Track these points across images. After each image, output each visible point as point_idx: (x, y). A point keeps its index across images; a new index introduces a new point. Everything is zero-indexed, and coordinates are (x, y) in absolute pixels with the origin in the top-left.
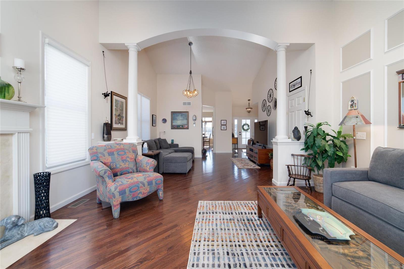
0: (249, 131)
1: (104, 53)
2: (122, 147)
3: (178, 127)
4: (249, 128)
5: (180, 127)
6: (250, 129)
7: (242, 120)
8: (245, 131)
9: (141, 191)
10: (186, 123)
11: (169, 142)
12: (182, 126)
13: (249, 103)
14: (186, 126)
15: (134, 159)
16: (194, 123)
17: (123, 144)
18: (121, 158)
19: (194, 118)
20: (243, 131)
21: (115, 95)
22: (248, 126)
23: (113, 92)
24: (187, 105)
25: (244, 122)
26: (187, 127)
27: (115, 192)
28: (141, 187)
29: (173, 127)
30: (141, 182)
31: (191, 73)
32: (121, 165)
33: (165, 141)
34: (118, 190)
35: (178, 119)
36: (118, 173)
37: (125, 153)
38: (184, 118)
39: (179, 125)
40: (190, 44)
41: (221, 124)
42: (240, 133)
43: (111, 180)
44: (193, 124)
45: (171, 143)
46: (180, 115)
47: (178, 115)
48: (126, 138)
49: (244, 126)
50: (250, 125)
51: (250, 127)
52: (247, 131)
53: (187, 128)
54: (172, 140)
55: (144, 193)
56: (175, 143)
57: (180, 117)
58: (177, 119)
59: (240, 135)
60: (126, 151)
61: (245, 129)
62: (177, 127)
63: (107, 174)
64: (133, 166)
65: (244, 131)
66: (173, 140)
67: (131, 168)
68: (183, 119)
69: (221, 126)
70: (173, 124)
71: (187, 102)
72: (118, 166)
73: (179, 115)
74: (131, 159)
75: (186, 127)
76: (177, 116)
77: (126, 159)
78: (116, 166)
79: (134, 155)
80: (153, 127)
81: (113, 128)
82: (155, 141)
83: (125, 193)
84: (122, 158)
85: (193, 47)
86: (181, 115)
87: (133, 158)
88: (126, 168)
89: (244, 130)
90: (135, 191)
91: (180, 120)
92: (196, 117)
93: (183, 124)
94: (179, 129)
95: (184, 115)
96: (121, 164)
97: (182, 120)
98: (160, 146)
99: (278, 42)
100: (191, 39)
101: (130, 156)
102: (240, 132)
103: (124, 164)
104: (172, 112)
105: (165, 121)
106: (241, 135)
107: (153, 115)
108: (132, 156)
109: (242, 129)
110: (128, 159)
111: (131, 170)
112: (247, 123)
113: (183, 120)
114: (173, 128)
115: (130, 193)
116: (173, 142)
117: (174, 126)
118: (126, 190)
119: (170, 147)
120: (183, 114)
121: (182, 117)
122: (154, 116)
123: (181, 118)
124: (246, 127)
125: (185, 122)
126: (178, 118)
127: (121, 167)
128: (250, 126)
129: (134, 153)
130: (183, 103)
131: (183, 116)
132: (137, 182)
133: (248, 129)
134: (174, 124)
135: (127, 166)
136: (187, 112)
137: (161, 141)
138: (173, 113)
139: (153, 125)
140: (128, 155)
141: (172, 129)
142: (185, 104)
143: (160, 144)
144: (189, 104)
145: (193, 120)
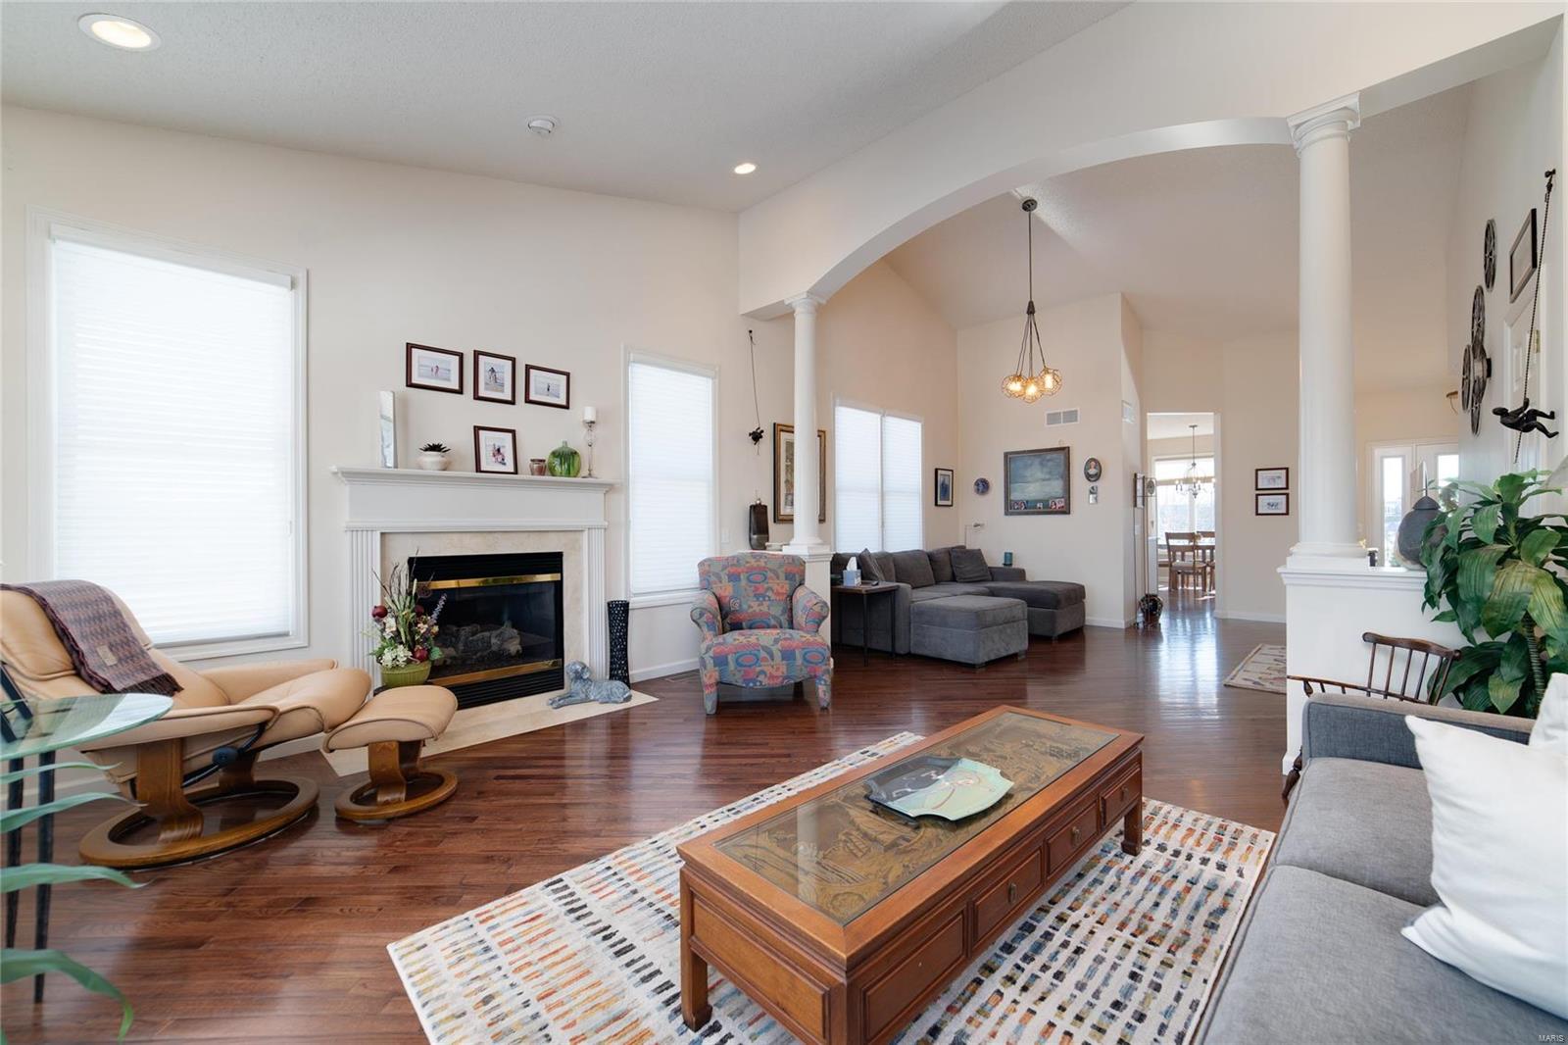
1: (753, 334)
2: (762, 563)
3: (1030, 508)
5: (1035, 507)
9: (765, 669)
10: (1061, 491)
11: (995, 561)
12: (1045, 502)
14: (1060, 504)
15: (785, 596)
16: (1093, 488)
17: (766, 557)
18: (752, 588)
19: (1092, 471)
21: (783, 431)
23: (779, 425)
24: (1064, 422)
26: (1063, 507)
27: (707, 655)
28: (765, 659)
29: (1012, 508)
30: (765, 648)
31: (1031, 310)
32: (750, 607)
33: (976, 556)
34: (711, 653)
35: (1030, 478)
36: (744, 624)
37: (766, 578)
38: (1050, 473)
39: (1032, 501)
40: (1029, 205)
41: (1257, 489)
43: (711, 632)
44: (1088, 492)
45: (1000, 566)
46: (1037, 461)
47: (1029, 462)
48: (791, 542)
53: (1065, 511)
54: (1006, 554)
55: (772, 677)
56: (1016, 565)
57: (1035, 471)
58: (1026, 477)
60: (769, 574)
62: (1025, 508)
63: (704, 619)
64: (780, 612)
66: (1011, 554)
67: (775, 617)
68: (1047, 477)
69: (1257, 495)
70: (1012, 498)
71: (1064, 413)
72: (745, 606)
73: (1031, 465)
74: (778, 594)
75: (1058, 506)
76: (1026, 466)
77: (766, 592)
78: (740, 606)
79: (787, 587)
80: (936, 508)
81: (781, 518)
82: (931, 557)
83: (727, 664)
84: (757, 589)
85: (1039, 211)
86: (1041, 464)
87: (783, 594)
88: (762, 614)
90: (750, 666)
91: (1037, 481)
92: (1098, 465)
93: (1046, 498)
94: (1033, 513)
95: (1048, 461)
96: (752, 604)
97: (1044, 480)
98: (953, 573)
99: (1285, 116)
100: (1025, 192)
101: (775, 587)
103: (759, 605)
104: (1007, 454)
105: (983, 486)
107: (937, 469)
108: (782, 587)
110: (769, 593)
111: (773, 622)
113: (1049, 479)
114: (1012, 510)
115: (739, 668)
116: (1011, 560)
117: (1016, 502)
118: (729, 657)
119: (990, 578)
120: (1048, 457)
121: (1045, 470)
122: (939, 472)
123: (1039, 475)
125: (1055, 487)
126: (1028, 473)
127: (751, 610)
129: (787, 582)
130: (1049, 415)
131: (1049, 463)
132: (756, 645)
134: (1015, 496)
135: (764, 609)
136: (1063, 449)
137: (961, 557)
138: (1009, 457)
139: (936, 504)
140: (770, 585)
141: (1007, 513)
142: (1053, 418)
143: (952, 566)
144: (1071, 416)
145: (1089, 477)
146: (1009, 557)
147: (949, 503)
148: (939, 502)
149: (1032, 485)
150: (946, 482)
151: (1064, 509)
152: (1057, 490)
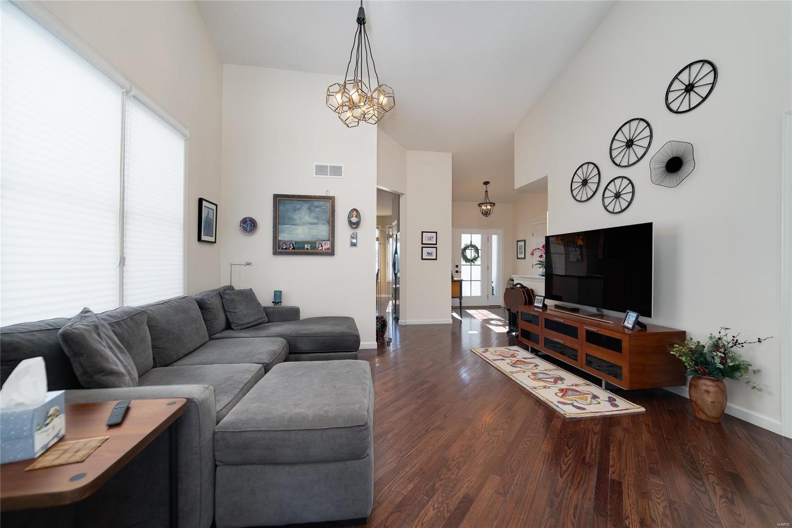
0: (478, 262)
3: (298, 249)
4: (478, 257)
5: (303, 248)
6: (479, 259)
7: (463, 235)
8: (468, 264)
10: (326, 235)
11: (265, 299)
12: (313, 244)
13: (486, 191)
14: (327, 246)
16: (353, 234)
19: (354, 220)
20: (463, 262)
22: (477, 250)
24: (330, 175)
25: (466, 239)
26: (328, 249)
29: (281, 248)
31: (361, 21)
33: (248, 296)
35: (298, 221)
38: (317, 218)
39: (300, 243)
41: (422, 244)
42: (457, 269)
45: (272, 305)
46: (305, 206)
47: (298, 206)
49: (467, 251)
50: (479, 248)
51: (480, 254)
52: (474, 262)
53: (331, 252)
54: (275, 292)
56: (286, 302)
57: (303, 215)
58: (294, 219)
59: (457, 272)
61: (469, 257)
62: (294, 248)
65: (466, 262)
66: (280, 292)
68: (315, 221)
70: (280, 239)
71: (330, 166)
73: (299, 209)
75: (324, 247)
76: (295, 210)
82: (202, 305)
86: (309, 208)
89: (467, 260)
91: (305, 224)
92: (358, 215)
93: (314, 239)
95: (317, 207)
97: (311, 224)
98: (227, 319)
102: (457, 266)
104: (276, 197)
105: (249, 225)
106: (461, 272)
107: (201, 201)
109: (462, 259)
112: (473, 243)
113: (316, 224)
114: (281, 250)
116: (280, 297)
117: (285, 243)
119: (267, 319)
120: (316, 204)
121: (313, 215)
122: (204, 203)
123: (307, 218)
124: (470, 254)
125: (322, 231)
126: (296, 216)
128: (480, 251)
130: (317, 166)
131: (317, 209)
133: (475, 259)
134: (283, 237)
136: (330, 198)
137: (233, 301)
138: (279, 200)
139: (199, 239)
141: (275, 253)
142: (321, 170)
143: (225, 311)
144: (337, 171)
145: (351, 223)
146: (278, 295)
147: (212, 239)
148: (204, 238)
149: (301, 228)
150: (211, 217)
151: (330, 251)
152: (323, 233)
